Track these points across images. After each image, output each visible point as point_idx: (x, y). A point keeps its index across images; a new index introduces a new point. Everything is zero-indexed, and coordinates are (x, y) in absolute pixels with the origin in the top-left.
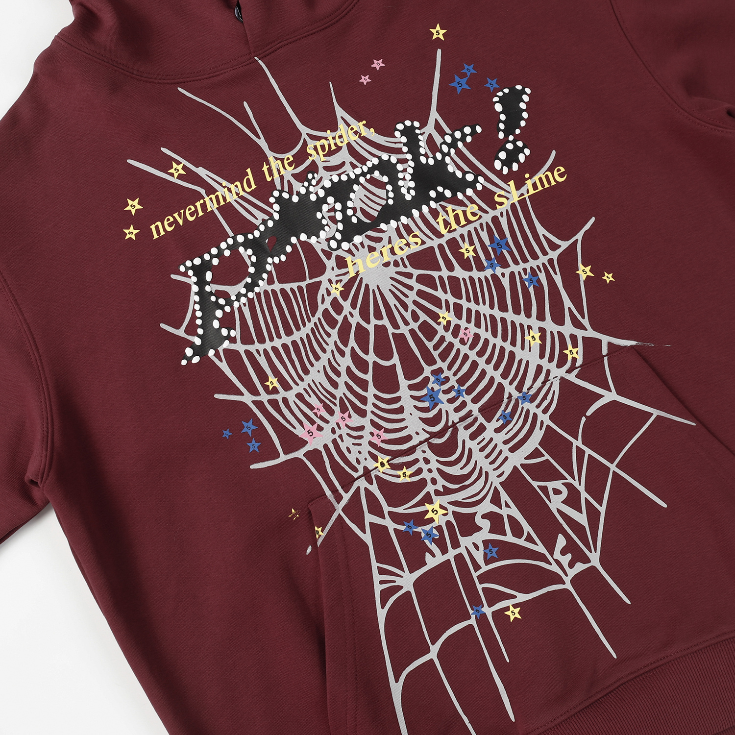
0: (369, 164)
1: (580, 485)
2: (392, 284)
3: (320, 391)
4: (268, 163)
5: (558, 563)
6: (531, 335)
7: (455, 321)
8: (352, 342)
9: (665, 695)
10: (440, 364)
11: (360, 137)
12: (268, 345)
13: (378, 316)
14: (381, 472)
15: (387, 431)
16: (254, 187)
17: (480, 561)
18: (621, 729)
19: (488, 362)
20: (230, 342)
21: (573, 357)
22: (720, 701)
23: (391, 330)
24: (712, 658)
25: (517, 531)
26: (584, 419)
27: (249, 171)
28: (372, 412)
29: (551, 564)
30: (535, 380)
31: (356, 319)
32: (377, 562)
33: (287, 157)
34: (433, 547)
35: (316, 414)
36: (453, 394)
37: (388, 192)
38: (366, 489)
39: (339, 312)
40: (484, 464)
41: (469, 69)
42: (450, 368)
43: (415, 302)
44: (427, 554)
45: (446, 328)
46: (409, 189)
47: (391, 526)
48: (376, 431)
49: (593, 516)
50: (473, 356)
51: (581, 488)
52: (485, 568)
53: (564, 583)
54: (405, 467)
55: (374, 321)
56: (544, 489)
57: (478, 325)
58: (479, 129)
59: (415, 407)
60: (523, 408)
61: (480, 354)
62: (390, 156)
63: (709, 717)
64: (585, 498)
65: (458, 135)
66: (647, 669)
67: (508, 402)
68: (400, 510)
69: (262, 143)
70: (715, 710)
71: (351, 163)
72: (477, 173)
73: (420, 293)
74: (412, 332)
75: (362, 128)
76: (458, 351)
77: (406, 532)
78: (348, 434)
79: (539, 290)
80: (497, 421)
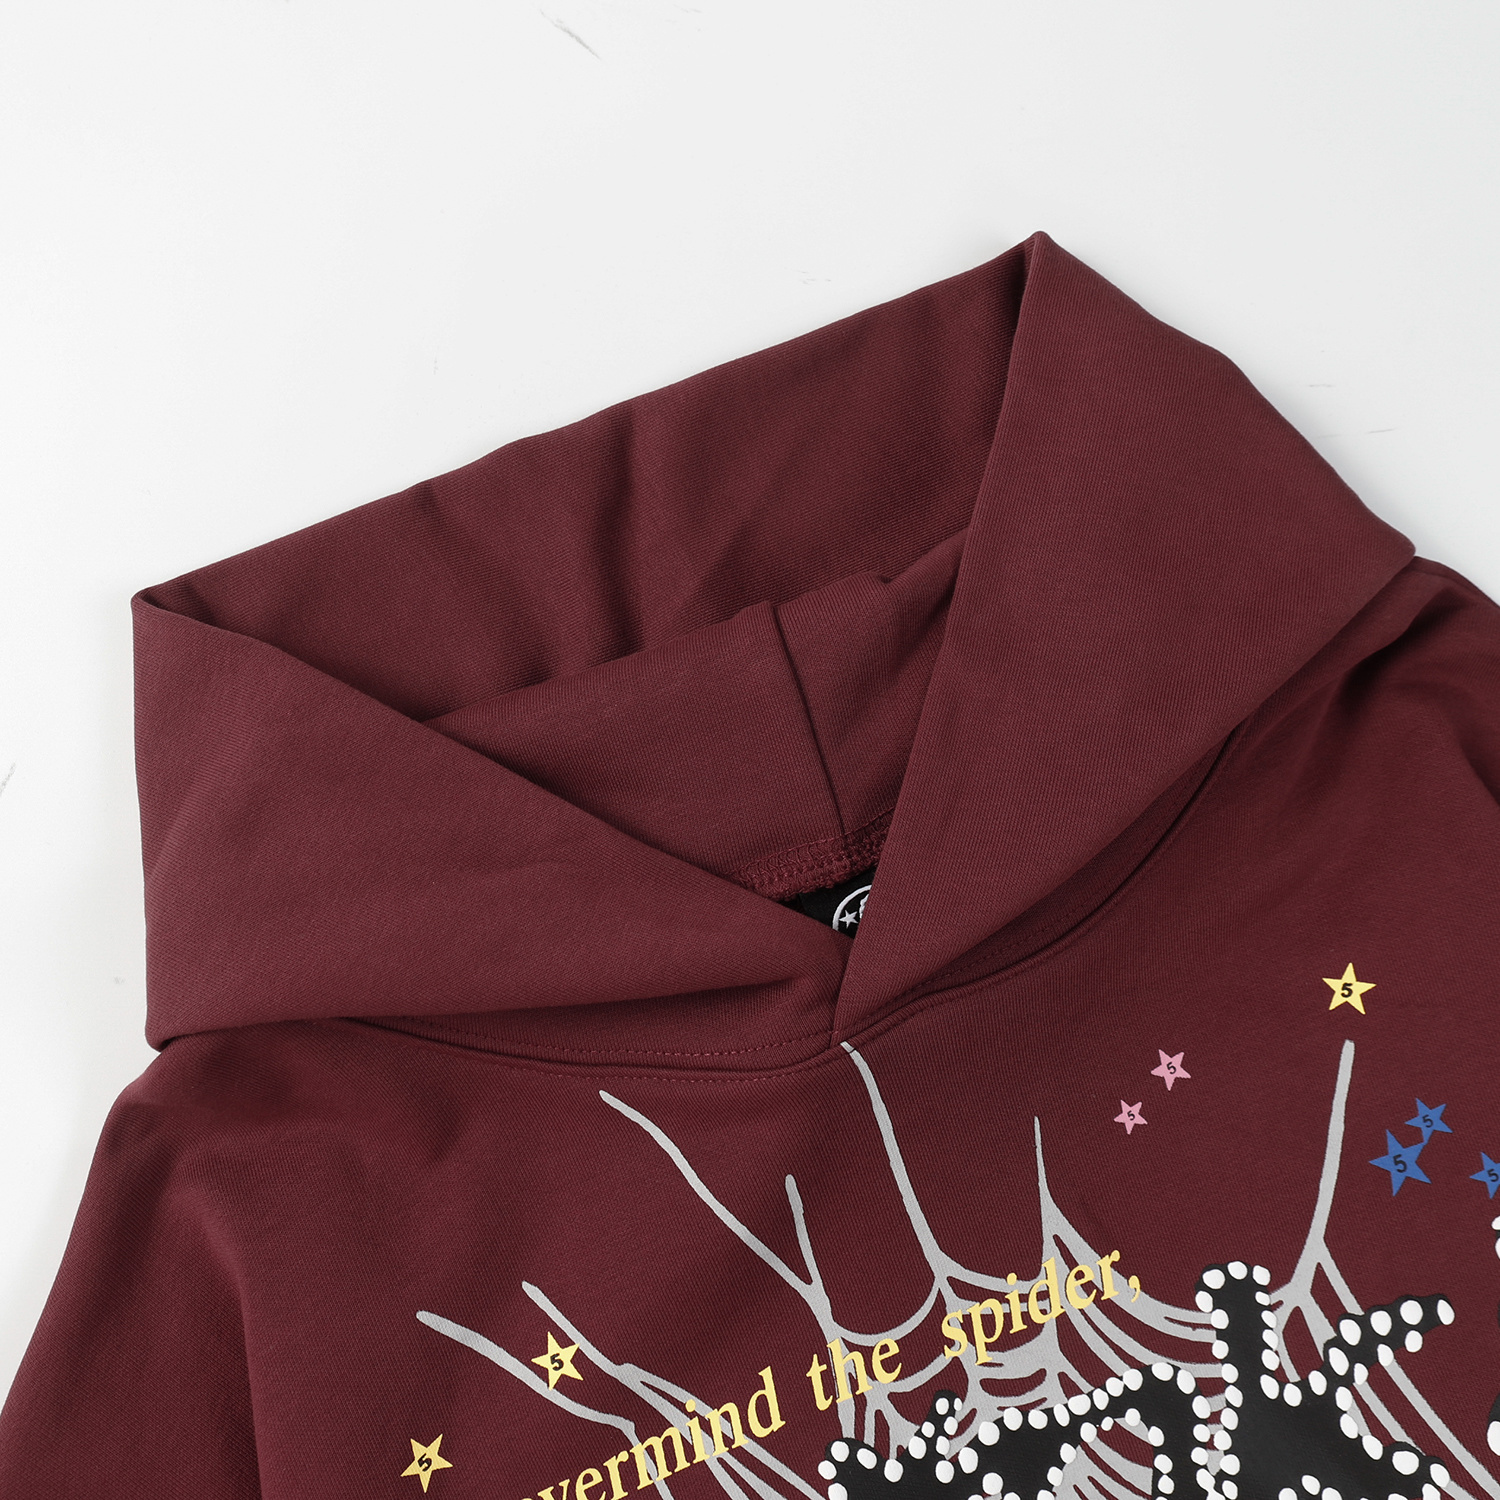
0: (1114, 1387)
4: (826, 1358)
11: (1097, 1301)
16: (777, 1423)
27: (767, 1374)
33: (882, 1343)
37: (1157, 1475)
41: (1429, 1119)
46: (1221, 1477)
58: (1446, 1313)
62: (1176, 1369)
65: (1381, 1322)
69: (816, 1297)
71: (1063, 1377)
72: (1432, 1451)
75: (1109, 1275)
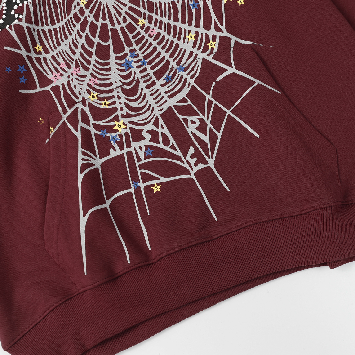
1: (208, 120)
2: (114, 3)
3: (65, 55)
5: (188, 163)
6: (190, 35)
7: (147, 24)
8: (87, 31)
9: (242, 244)
10: (135, 46)
12: (40, 28)
13: (104, 18)
14: (92, 101)
15: (99, 79)
17: (142, 156)
18: (213, 261)
19: (163, 48)
20: (18, 21)
21: (212, 47)
22: (276, 252)
23: (110, 26)
24: (275, 227)
25: (166, 142)
26: (214, 83)
28: (93, 69)
29: (184, 163)
30: (188, 59)
31: (91, 19)
32: (82, 148)
34: (116, 146)
35: (61, 68)
36: (140, 63)
38: (82, 109)
39: (82, 15)
40: (152, 103)
42: (140, 49)
43: (126, 13)
44: (111, 149)
45: (142, 28)
47: (93, 131)
48: (92, 79)
49: (213, 138)
50: (155, 44)
51: (208, 122)
52: (144, 161)
53: (190, 175)
54: (106, 99)
55: (101, 21)
56: (186, 121)
57: (160, 28)
59: (117, 69)
60: (179, 74)
61: (159, 43)
63: (268, 261)
64: (210, 128)
66: (235, 229)
67: (171, 70)
68: (99, 123)
70: (273, 257)
73: (130, 8)
74: (122, 28)
76: (147, 40)
77: (101, 136)
78: (77, 79)
79: (198, 11)
80: (163, 80)
